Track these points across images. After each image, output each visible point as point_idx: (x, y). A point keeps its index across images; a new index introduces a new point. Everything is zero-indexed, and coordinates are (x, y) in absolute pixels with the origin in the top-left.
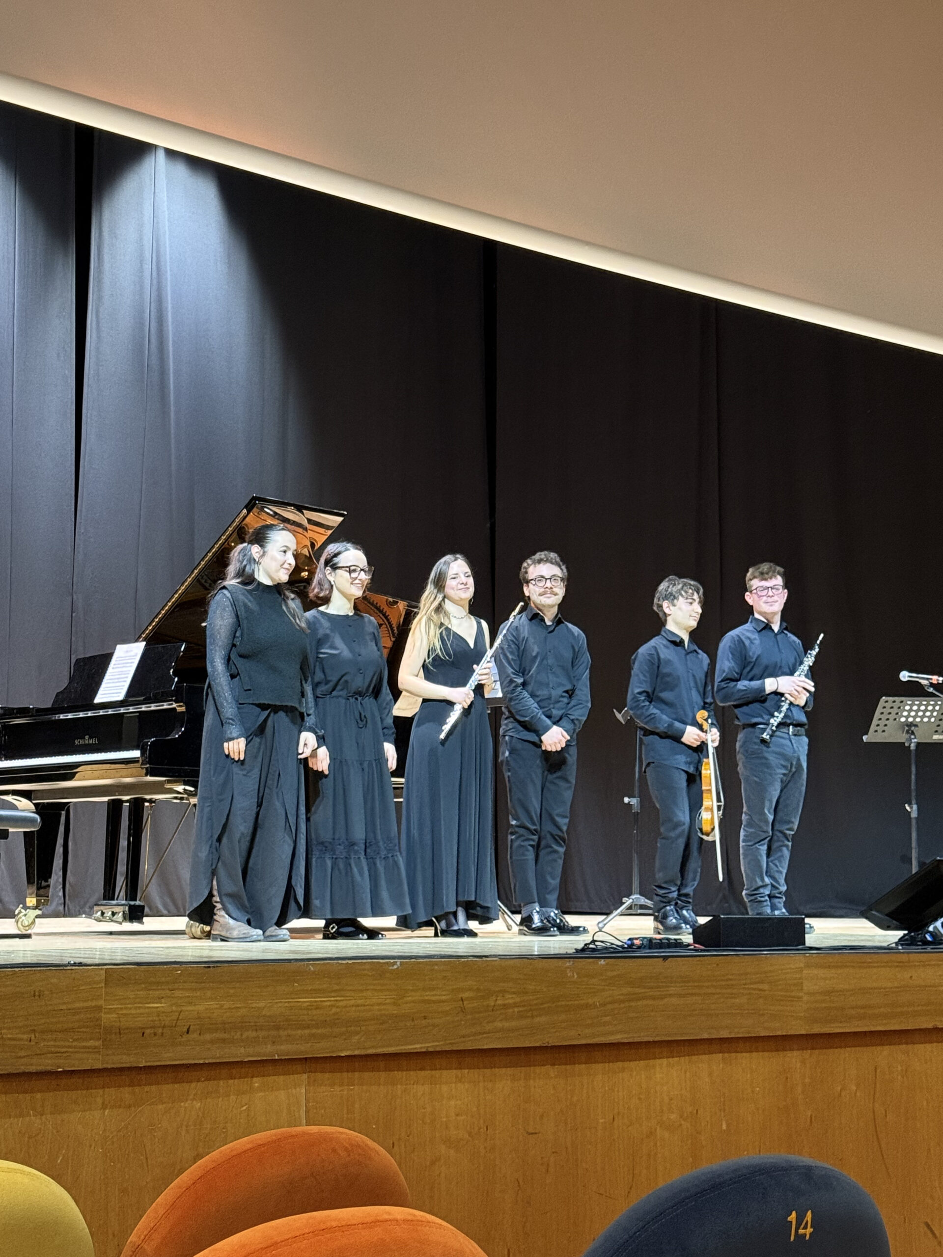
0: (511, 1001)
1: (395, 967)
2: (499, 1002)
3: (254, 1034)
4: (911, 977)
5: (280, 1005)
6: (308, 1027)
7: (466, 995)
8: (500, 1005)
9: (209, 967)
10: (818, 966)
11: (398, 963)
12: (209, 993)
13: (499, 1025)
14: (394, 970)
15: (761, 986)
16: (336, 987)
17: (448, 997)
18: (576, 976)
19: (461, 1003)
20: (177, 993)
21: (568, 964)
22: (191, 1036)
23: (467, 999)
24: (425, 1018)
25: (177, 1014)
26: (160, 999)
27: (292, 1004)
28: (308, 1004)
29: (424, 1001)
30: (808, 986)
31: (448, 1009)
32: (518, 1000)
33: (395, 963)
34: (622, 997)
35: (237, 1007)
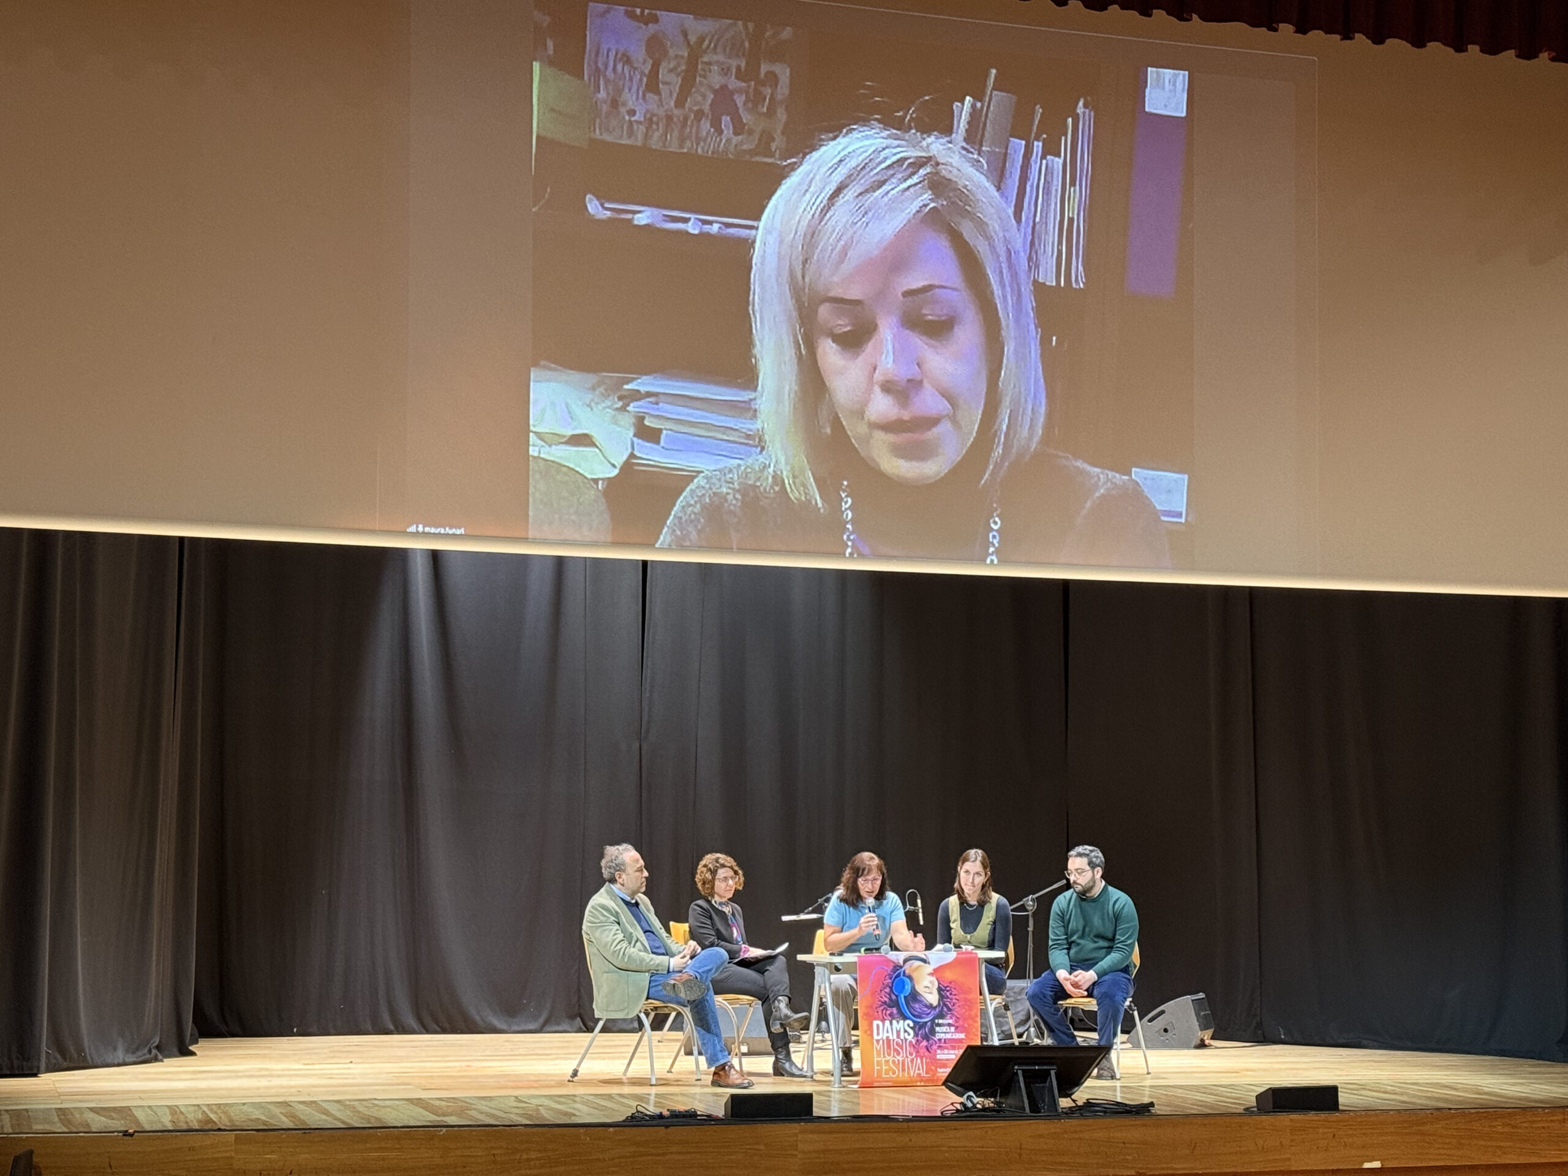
0: (534, 1157)
1: (442, 1133)
2: (525, 1156)
5: (355, 1157)
6: (376, 1172)
7: (497, 1152)
9: (305, 1133)
10: (812, 1132)
11: (444, 1131)
12: (305, 1149)
14: (441, 1136)
16: (398, 1146)
17: (483, 1153)
18: (588, 1139)
19: (492, 1157)
20: (283, 1149)
23: (497, 1155)
24: (464, 1167)
25: (284, 1162)
26: (272, 1152)
27: (364, 1157)
28: (376, 1157)
29: (464, 1156)
30: (803, 1147)
32: (539, 1155)
33: (441, 1131)
35: (325, 1158)
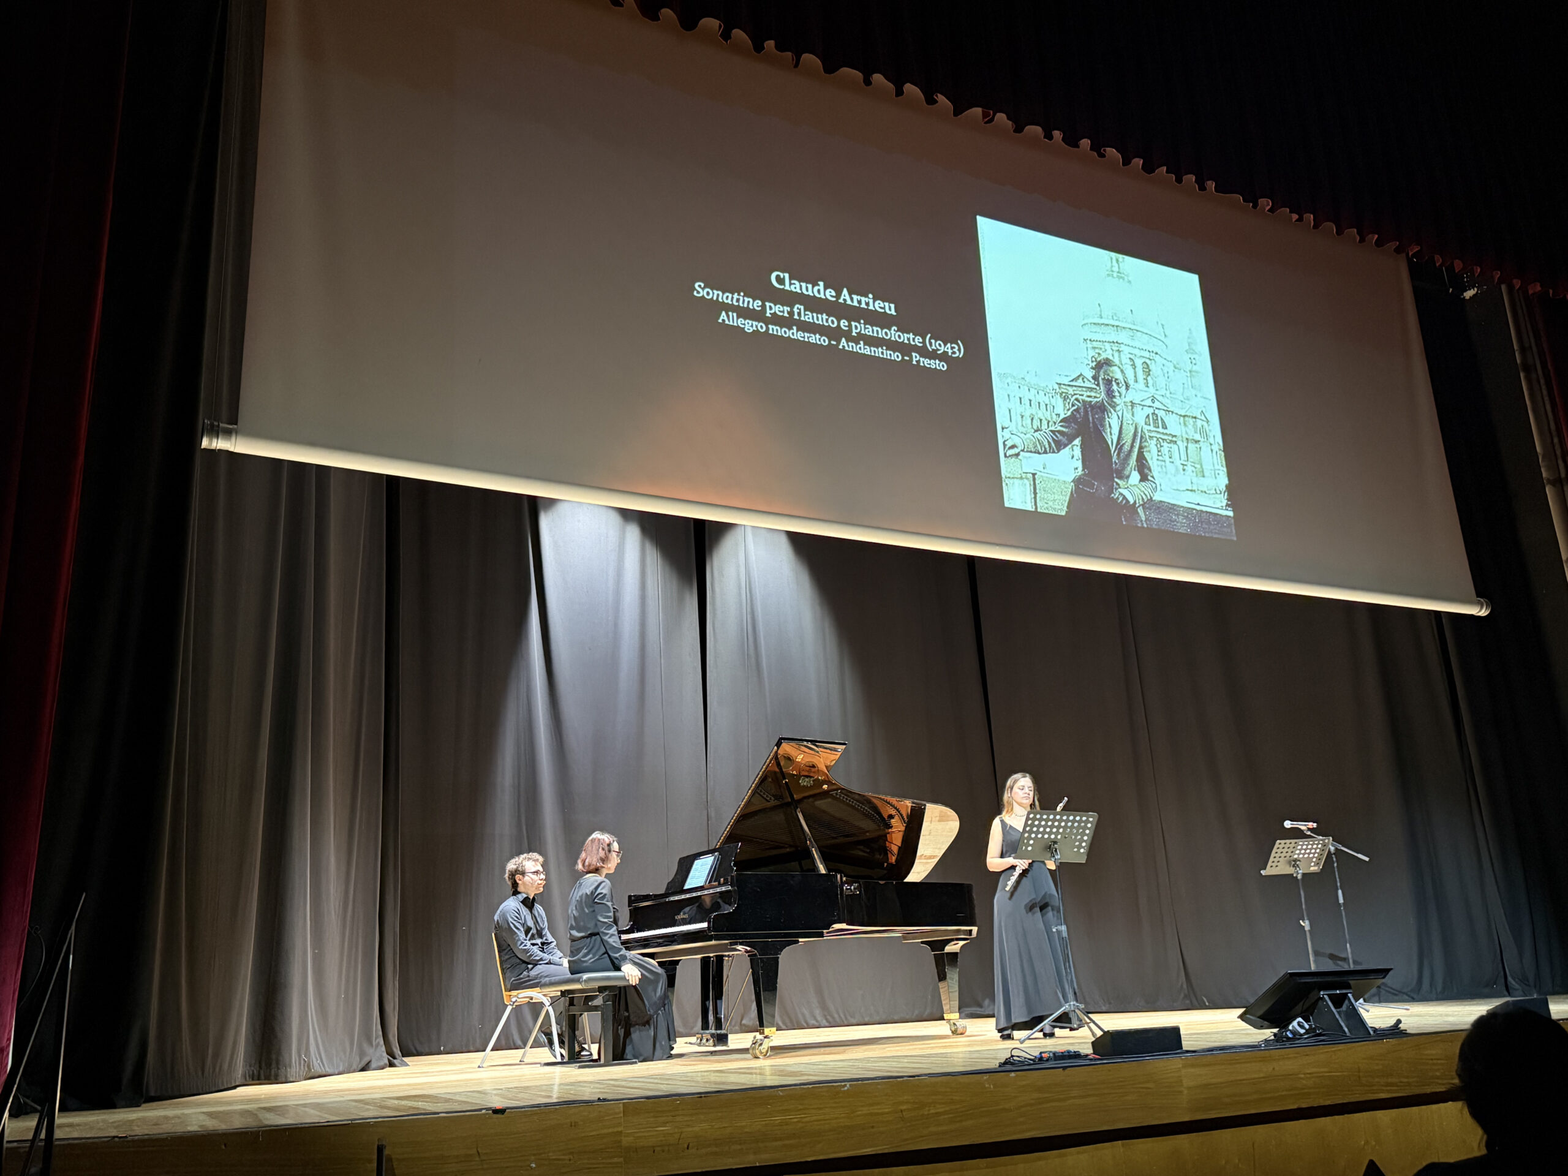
0: (941, 1110)
1: (846, 1088)
2: (932, 1111)
3: (739, 1147)
4: (1274, 1069)
5: (757, 1123)
6: (780, 1139)
7: (904, 1107)
8: (932, 1114)
9: (701, 1097)
10: (1193, 1066)
11: (848, 1086)
12: (702, 1117)
13: (933, 1129)
14: (844, 1091)
15: (1147, 1085)
16: (801, 1107)
17: (890, 1110)
18: (992, 1086)
19: (900, 1113)
20: (678, 1119)
21: (985, 1078)
22: (690, 1151)
23: (905, 1110)
24: (873, 1127)
25: (679, 1134)
26: (664, 1124)
27: (767, 1122)
28: (779, 1121)
29: (871, 1114)
30: (1187, 1083)
31: (891, 1119)
32: (947, 1109)
33: (845, 1086)
34: (1033, 1102)
35: (725, 1127)
